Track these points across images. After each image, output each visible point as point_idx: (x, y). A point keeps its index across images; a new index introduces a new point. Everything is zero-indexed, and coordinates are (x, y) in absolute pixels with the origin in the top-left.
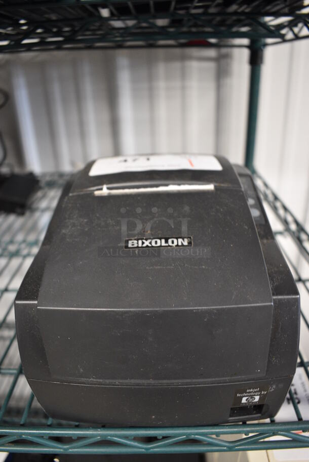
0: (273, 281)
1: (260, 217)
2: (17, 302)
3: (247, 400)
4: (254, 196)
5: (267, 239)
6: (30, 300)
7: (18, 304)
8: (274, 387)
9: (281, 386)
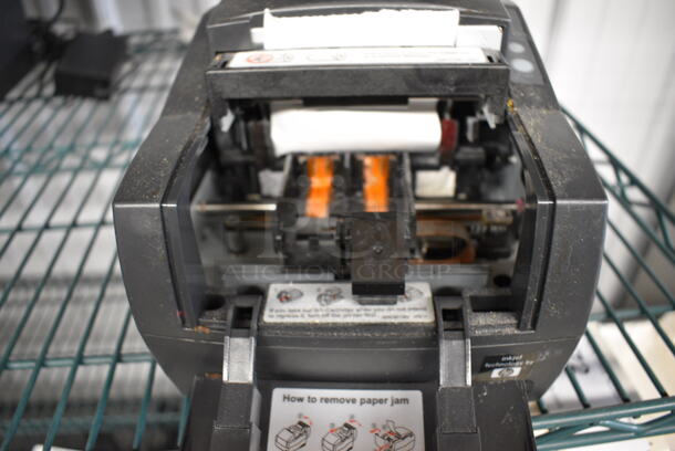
0: (562, 174)
1: (533, 73)
2: (118, 206)
3: (500, 373)
4: (525, 40)
5: (547, 108)
6: (140, 203)
7: (118, 209)
8: (547, 353)
9: (558, 352)
